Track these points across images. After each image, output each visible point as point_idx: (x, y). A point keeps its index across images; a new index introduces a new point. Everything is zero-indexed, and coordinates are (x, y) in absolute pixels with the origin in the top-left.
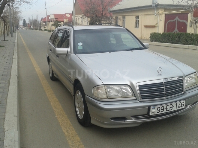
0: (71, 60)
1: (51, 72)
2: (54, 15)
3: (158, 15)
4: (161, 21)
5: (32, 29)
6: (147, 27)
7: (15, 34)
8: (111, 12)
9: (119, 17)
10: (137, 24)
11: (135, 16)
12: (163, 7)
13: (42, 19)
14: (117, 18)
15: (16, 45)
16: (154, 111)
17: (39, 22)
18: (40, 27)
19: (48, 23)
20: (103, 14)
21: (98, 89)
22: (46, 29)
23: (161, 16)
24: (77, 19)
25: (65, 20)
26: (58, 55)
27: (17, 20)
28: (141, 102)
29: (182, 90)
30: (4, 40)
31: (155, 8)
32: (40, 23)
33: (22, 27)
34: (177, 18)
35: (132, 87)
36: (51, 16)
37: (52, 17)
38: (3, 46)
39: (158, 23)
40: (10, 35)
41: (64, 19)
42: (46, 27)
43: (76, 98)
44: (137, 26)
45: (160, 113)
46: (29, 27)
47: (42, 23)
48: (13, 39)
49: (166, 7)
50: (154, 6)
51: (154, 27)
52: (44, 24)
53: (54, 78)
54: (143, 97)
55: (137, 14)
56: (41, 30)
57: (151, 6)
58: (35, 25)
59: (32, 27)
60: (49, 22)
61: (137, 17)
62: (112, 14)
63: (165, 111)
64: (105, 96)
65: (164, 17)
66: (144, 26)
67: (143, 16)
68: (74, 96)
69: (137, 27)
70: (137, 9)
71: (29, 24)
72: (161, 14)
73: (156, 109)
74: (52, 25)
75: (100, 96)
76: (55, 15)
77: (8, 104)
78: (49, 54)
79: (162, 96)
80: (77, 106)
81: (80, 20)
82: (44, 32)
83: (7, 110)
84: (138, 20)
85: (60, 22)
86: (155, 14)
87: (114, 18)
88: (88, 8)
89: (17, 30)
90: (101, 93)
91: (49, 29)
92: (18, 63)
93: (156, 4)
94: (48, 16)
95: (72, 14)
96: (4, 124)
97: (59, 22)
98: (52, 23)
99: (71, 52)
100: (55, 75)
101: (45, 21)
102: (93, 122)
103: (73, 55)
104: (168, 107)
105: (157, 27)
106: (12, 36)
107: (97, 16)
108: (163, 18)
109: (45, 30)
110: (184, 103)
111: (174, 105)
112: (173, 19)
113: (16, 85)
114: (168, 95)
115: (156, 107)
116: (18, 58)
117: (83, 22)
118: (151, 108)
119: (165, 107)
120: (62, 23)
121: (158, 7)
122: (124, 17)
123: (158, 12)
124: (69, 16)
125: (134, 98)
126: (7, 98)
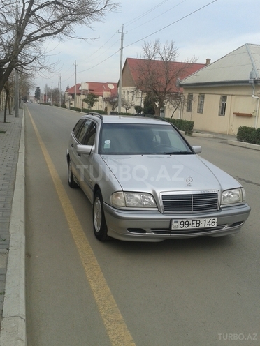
0: (94, 160)
1: (70, 175)
2: (88, 84)
5: (49, 104)
7: (22, 112)
8: (181, 85)
9: (194, 95)
10: (222, 109)
11: (220, 96)
13: (68, 88)
14: (190, 96)
15: (23, 131)
16: (176, 226)
17: (63, 94)
18: (64, 102)
19: (78, 96)
20: (167, 89)
21: (117, 196)
22: (73, 106)
24: (126, 93)
25: (106, 94)
26: (80, 154)
27: (26, 88)
28: (163, 213)
29: (215, 207)
30: (5, 122)
31: (253, 85)
32: (64, 97)
33: (33, 99)
35: (154, 196)
36: (83, 85)
37: (85, 87)
38: (4, 132)
40: (14, 113)
41: (104, 93)
42: (73, 102)
43: (95, 208)
44: (222, 112)
45: (184, 228)
46: (45, 101)
47: (67, 96)
48: (17, 120)
50: (253, 82)
51: (250, 116)
52: (71, 97)
53: (74, 185)
54: (166, 209)
55: (225, 92)
56: (65, 107)
57: (246, 82)
58: (55, 98)
59: (50, 101)
60: (80, 94)
61: (224, 98)
62: (182, 89)
63: (190, 227)
64: (123, 204)
68: (94, 205)
69: (222, 114)
70: (224, 85)
71: (45, 95)
73: (179, 223)
74: (84, 100)
75: (118, 204)
76: (91, 84)
77: (13, 209)
78: (69, 151)
79: (189, 209)
80: (95, 217)
81: (131, 95)
82: (68, 111)
83: (12, 215)
85: (97, 96)
87: (186, 96)
88: (142, 78)
89: (24, 104)
90: (119, 200)
91: (78, 106)
92: (26, 159)
94: (79, 85)
95: (118, 85)
96: (9, 228)
97: (94, 96)
98: (83, 97)
99: (95, 151)
100: (75, 180)
101: (73, 92)
102: (110, 234)
103: (97, 156)
104: (195, 222)
106: (17, 116)
107: (156, 92)
109: (72, 108)
110: (216, 221)
111: (202, 221)
113: (24, 188)
114: (196, 209)
115: (180, 221)
116: (26, 152)
117: (135, 99)
118: (173, 221)
119: (190, 222)
120: (101, 98)
122: (202, 96)
124: (112, 87)
125: (157, 209)
126: (11, 202)
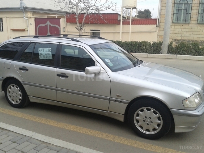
3: (27, 18)
4: (31, 24)
6: (14, 30)
12: (32, 10)
23: (30, 20)
34: (48, 23)
39: (28, 27)
49: (34, 11)
65: (34, 21)
66: (11, 29)
67: (7, 18)
72: (30, 18)
84: (2, 23)
86: (24, 17)
93: (25, 6)
105: (27, 31)
108: (32, 21)
112: (44, 24)
121: (27, 10)
123: (26, 15)
